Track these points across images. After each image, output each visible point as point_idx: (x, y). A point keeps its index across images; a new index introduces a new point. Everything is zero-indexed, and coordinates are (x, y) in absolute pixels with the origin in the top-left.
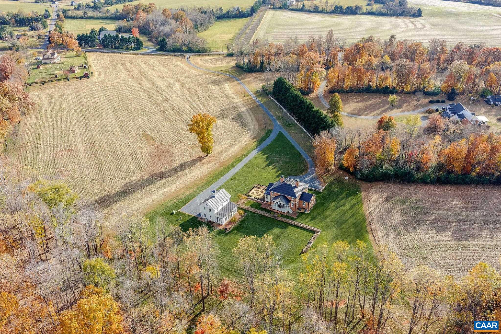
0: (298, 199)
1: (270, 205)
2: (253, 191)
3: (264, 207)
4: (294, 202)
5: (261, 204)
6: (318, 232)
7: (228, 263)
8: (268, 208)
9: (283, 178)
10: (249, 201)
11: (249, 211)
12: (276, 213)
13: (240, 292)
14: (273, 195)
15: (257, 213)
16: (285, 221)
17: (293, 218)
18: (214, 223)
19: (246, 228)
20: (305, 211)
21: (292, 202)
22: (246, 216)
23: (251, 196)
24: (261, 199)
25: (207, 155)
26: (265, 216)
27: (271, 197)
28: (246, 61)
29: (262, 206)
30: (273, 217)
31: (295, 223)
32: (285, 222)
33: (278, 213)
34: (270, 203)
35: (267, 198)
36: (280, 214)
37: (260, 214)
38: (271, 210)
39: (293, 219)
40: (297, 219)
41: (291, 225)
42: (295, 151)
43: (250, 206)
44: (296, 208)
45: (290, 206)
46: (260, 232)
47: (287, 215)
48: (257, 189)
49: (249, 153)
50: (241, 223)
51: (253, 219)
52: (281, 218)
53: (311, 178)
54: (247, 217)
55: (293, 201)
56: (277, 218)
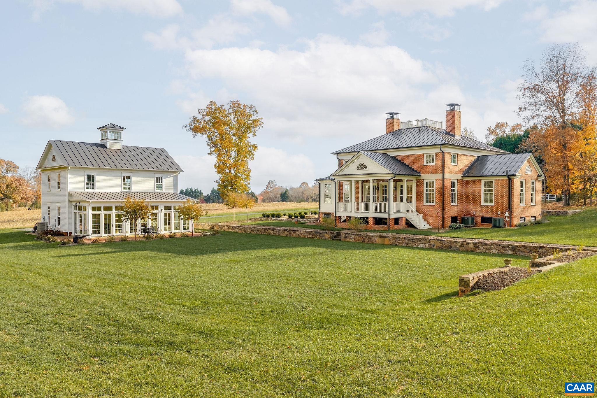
4: (436, 177)
16: (379, 241)
21: (426, 178)
30: (328, 236)
45: (419, 201)
55: (430, 170)
56: (344, 236)
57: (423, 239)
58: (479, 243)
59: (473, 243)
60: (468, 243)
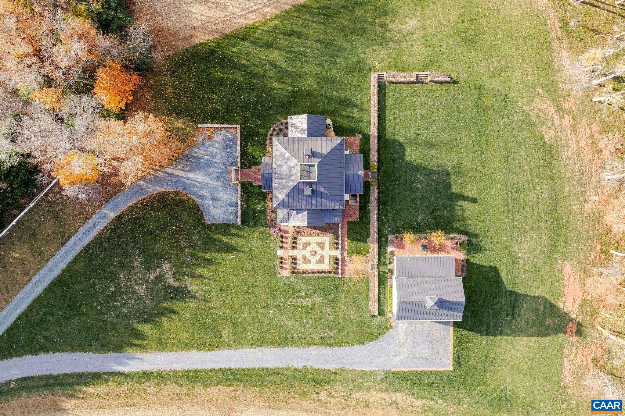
6: (379, 78)
7: (538, 187)
13: (583, 133)
24: (336, 233)
31: (373, 131)
39: (366, 138)
41: (381, 137)
42: (81, 263)
49: (146, 375)
51: (400, 216)
53: (190, 171)
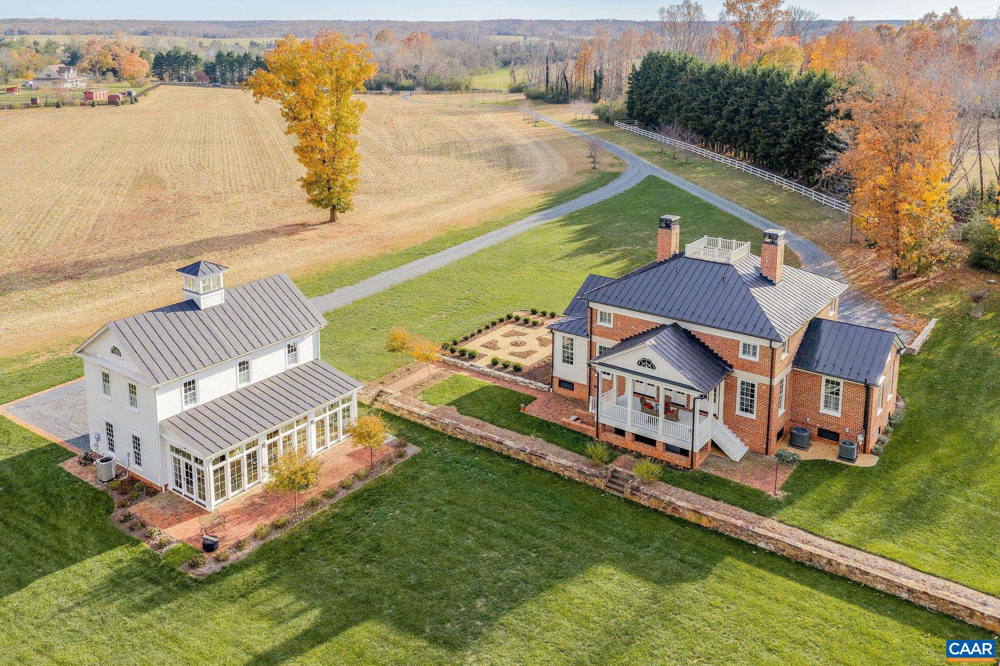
0: (785, 357)
1: (582, 404)
2: (496, 335)
3: (543, 416)
4: (759, 380)
5: (529, 400)
8: (570, 420)
9: (676, 230)
10: (456, 379)
11: (437, 436)
12: (624, 458)
14: (605, 333)
15: (488, 450)
16: (692, 518)
17: (758, 494)
18: (151, 491)
19: (377, 549)
20: (846, 455)
21: (741, 376)
22: (407, 464)
23: (472, 356)
24: (532, 374)
25: (333, 219)
26: (542, 470)
27: (591, 344)
28: (553, 78)
29: (533, 410)
30: (601, 484)
32: (698, 526)
33: (639, 456)
34: (584, 394)
35: (569, 359)
36: (655, 460)
37: (508, 458)
38: (591, 431)
39: (758, 505)
40: (789, 502)
41: (741, 548)
43: (454, 403)
44: (775, 429)
45: (728, 406)
46: (478, 594)
47: (711, 471)
48: (520, 329)
50: (351, 510)
51: (449, 484)
52: (663, 486)
54: (410, 471)
55: (749, 367)
56: (629, 490)
57: (765, 536)
58: (856, 568)
59: (847, 566)
60: (839, 564)
